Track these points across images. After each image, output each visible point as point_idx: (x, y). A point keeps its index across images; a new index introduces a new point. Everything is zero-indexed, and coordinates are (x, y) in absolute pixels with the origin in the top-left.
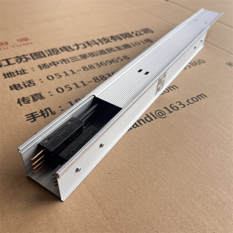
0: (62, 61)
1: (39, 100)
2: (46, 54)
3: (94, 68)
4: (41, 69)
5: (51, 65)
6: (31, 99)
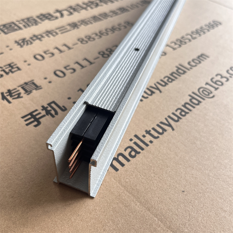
0: (47, 33)
1: (34, 91)
2: (21, 26)
3: (94, 39)
4: (22, 46)
5: (34, 40)
6: (22, 91)
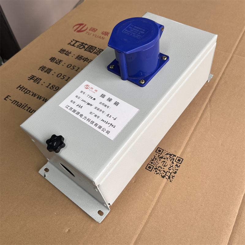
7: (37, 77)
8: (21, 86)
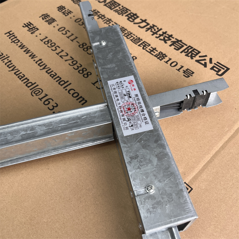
7: (34, 26)
8: (11, 33)
